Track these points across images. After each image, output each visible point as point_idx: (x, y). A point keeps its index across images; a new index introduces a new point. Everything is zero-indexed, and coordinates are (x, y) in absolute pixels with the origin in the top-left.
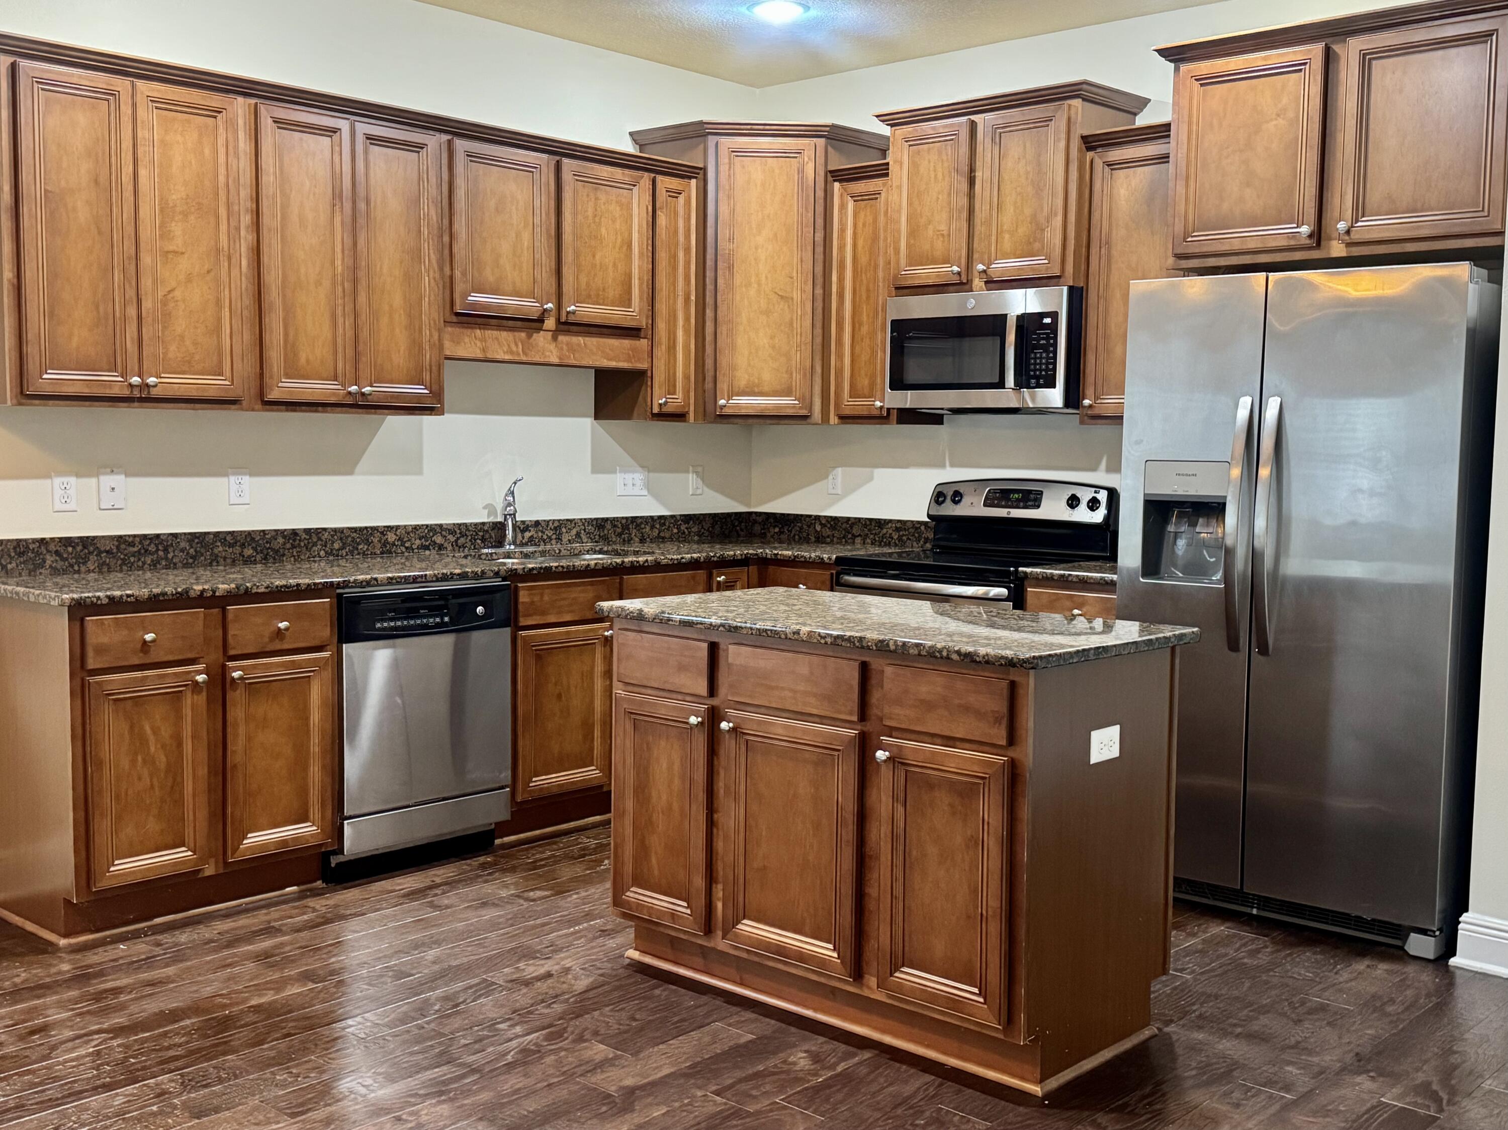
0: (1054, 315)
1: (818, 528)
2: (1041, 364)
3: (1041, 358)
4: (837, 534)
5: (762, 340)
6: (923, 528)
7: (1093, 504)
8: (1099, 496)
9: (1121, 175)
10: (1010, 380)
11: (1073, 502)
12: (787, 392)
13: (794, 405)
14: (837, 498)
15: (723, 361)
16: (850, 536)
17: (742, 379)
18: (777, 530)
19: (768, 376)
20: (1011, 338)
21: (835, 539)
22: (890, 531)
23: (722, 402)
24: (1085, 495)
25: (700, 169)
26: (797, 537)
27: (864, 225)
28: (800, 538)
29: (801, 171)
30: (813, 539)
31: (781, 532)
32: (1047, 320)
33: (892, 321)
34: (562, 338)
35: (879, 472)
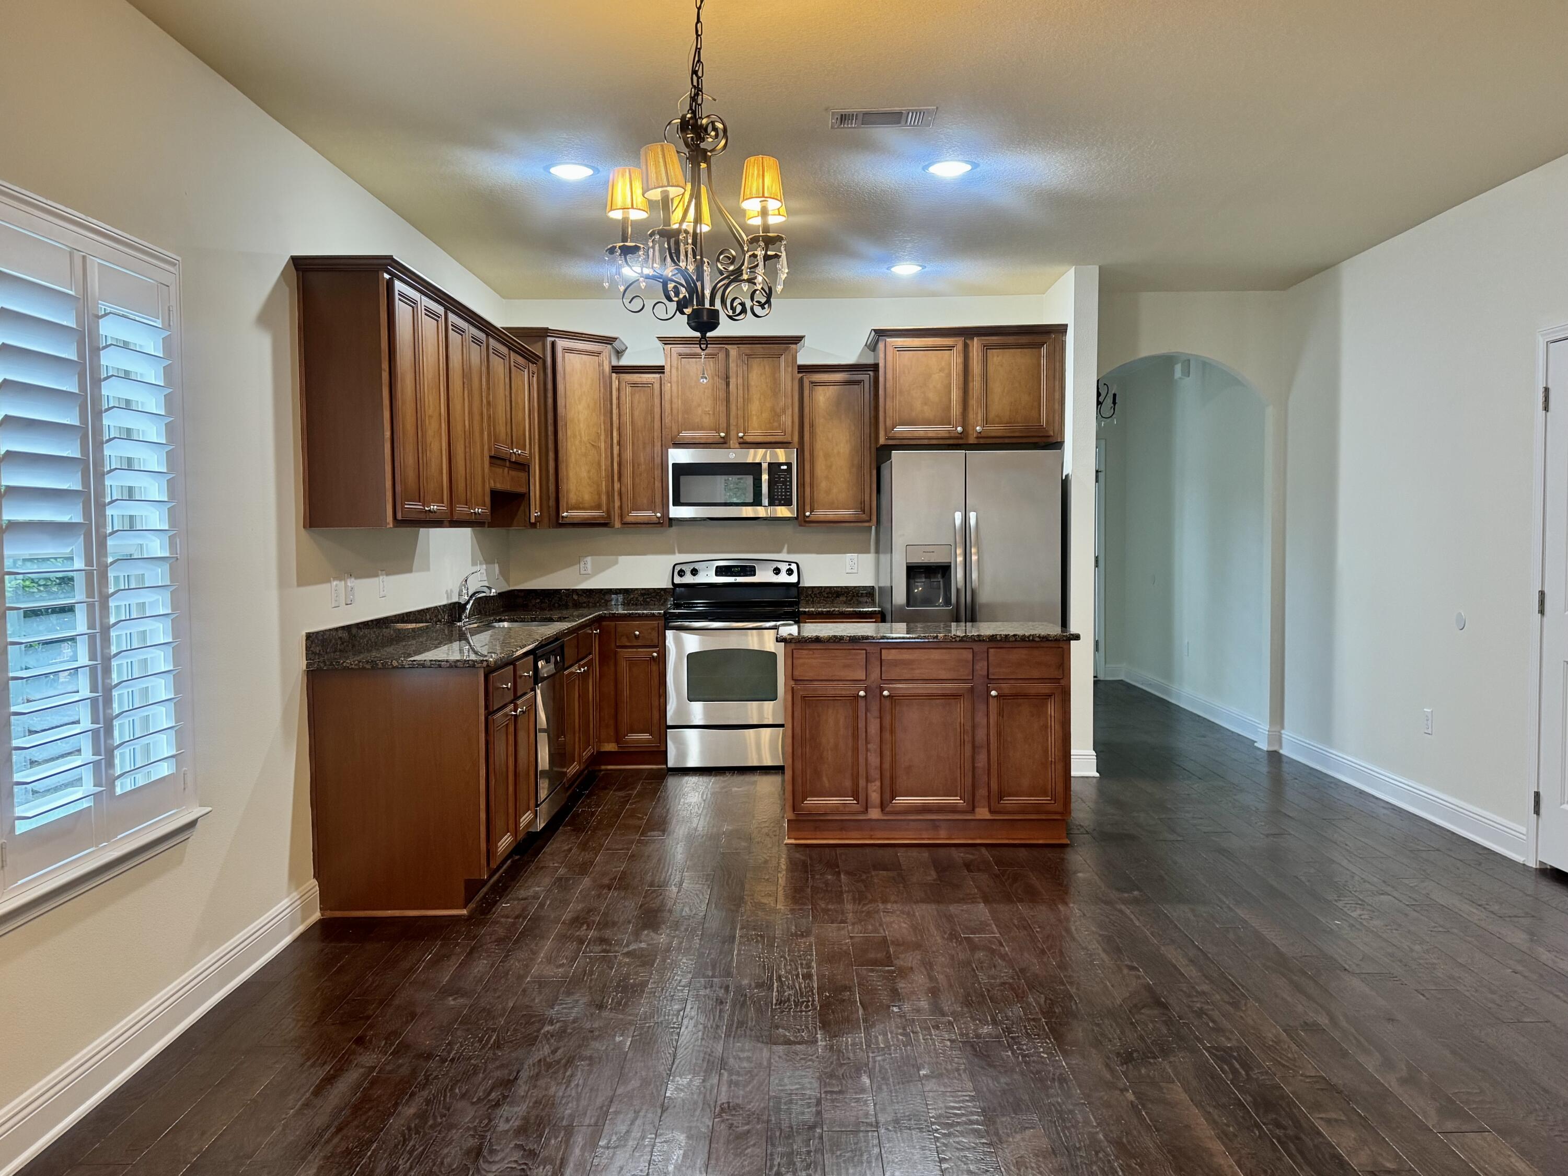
0: (789, 465)
1: (575, 597)
2: (782, 492)
3: (782, 489)
4: (591, 600)
5: (584, 474)
6: (662, 592)
7: (790, 572)
8: (792, 567)
9: (820, 389)
10: (765, 501)
11: (777, 571)
12: (598, 507)
13: (602, 517)
14: (588, 576)
15: (563, 487)
16: (603, 601)
17: (573, 498)
18: (538, 601)
19: (587, 496)
20: (765, 477)
21: (591, 604)
22: (636, 596)
23: (565, 514)
24: (784, 567)
25: (541, 358)
26: (556, 605)
27: (639, 402)
28: (560, 605)
29: (600, 365)
30: (570, 604)
31: (542, 602)
32: (785, 467)
33: (673, 464)
34: (510, 472)
35: (622, 559)
